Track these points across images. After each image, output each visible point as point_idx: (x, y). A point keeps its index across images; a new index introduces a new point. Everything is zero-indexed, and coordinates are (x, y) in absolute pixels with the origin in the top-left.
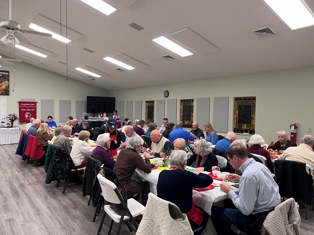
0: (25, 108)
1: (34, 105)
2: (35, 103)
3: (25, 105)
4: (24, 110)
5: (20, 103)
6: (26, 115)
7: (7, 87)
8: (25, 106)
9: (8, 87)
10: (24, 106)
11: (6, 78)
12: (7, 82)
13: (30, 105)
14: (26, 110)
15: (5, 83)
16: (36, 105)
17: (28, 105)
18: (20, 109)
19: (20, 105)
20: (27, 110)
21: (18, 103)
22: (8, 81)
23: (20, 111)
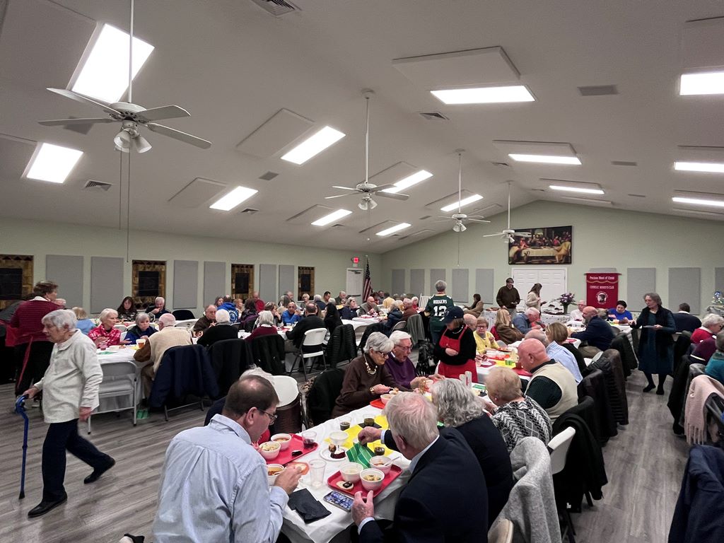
0: (596, 284)
1: (613, 278)
2: (616, 275)
3: (597, 278)
4: (594, 287)
5: (588, 275)
6: (598, 296)
7: (567, 251)
8: (597, 281)
9: (570, 251)
11: (567, 237)
12: (568, 243)
13: (606, 278)
14: (599, 287)
15: (565, 245)
16: (616, 279)
17: (603, 278)
18: (588, 285)
19: (588, 279)
20: (601, 287)
21: (586, 276)
22: (570, 241)
23: (589, 290)
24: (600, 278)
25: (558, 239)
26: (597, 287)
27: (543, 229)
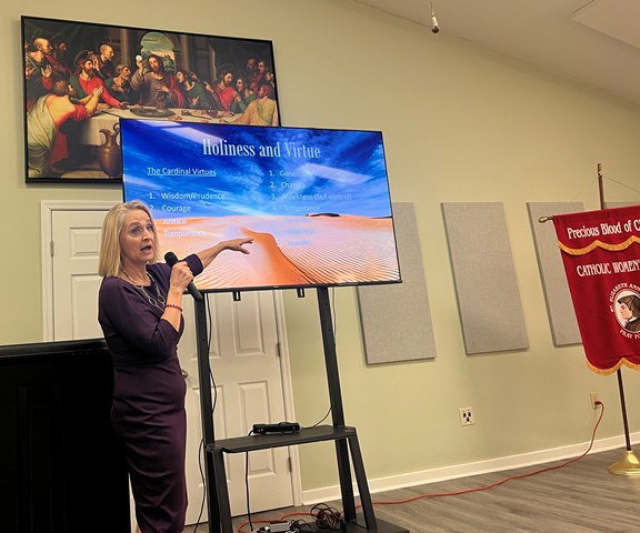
0: (598, 256)
3: (594, 232)
4: (593, 269)
5: (561, 224)
6: (618, 306)
8: (598, 243)
10: (590, 240)
11: (263, 81)
14: (611, 268)
15: (259, 110)
17: (616, 229)
18: (570, 262)
19: (562, 236)
20: (617, 267)
21: (552, 229)
22: (274, 95)
23: (576, 284)
24: (607, 229)
25: (233, 84)
26: (603, 269)
27: (175, 36)
